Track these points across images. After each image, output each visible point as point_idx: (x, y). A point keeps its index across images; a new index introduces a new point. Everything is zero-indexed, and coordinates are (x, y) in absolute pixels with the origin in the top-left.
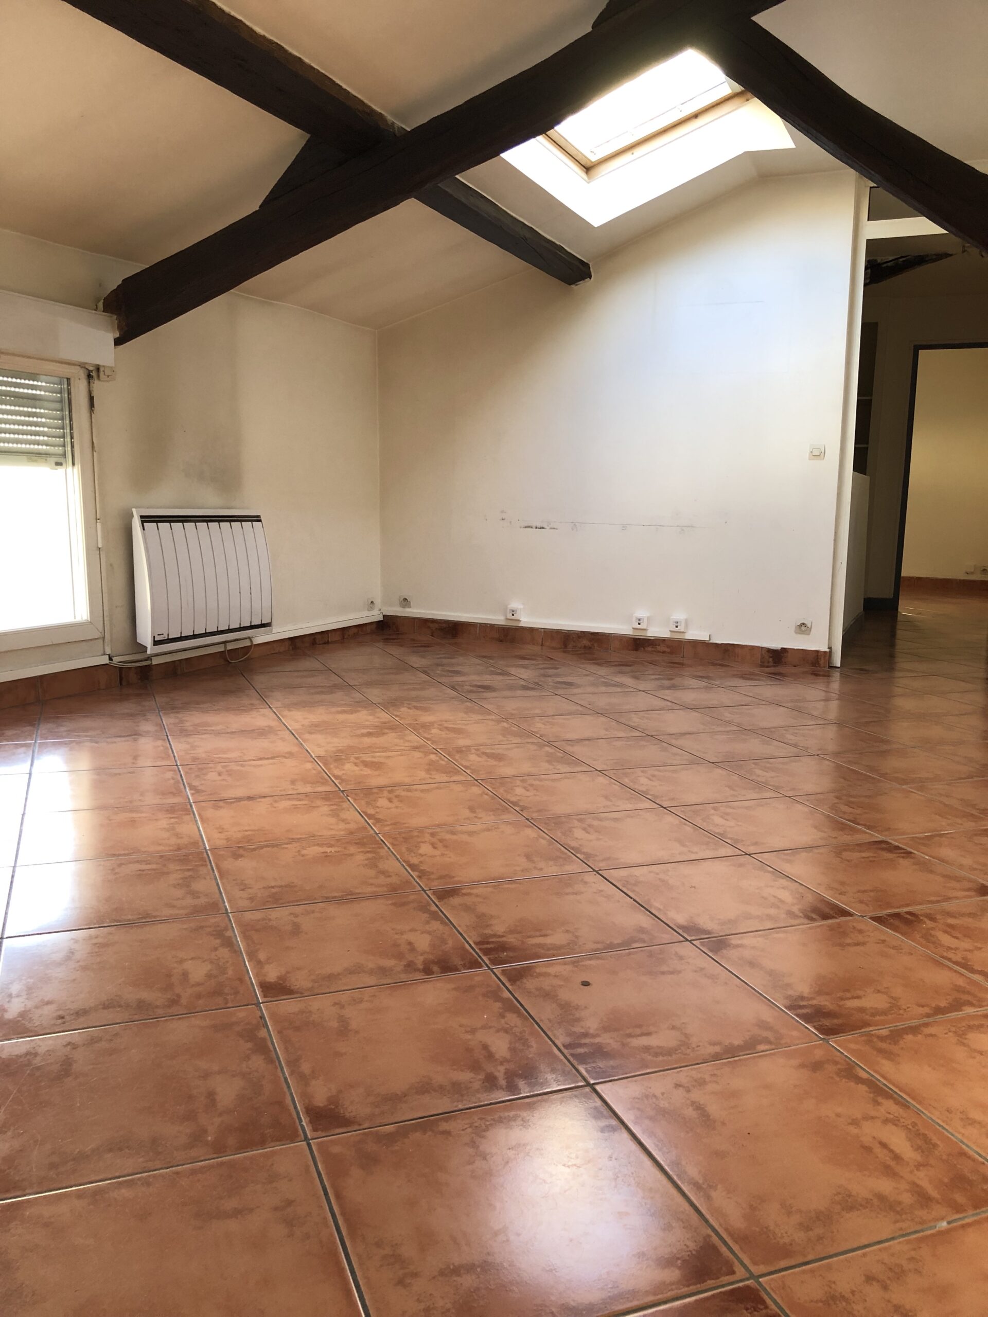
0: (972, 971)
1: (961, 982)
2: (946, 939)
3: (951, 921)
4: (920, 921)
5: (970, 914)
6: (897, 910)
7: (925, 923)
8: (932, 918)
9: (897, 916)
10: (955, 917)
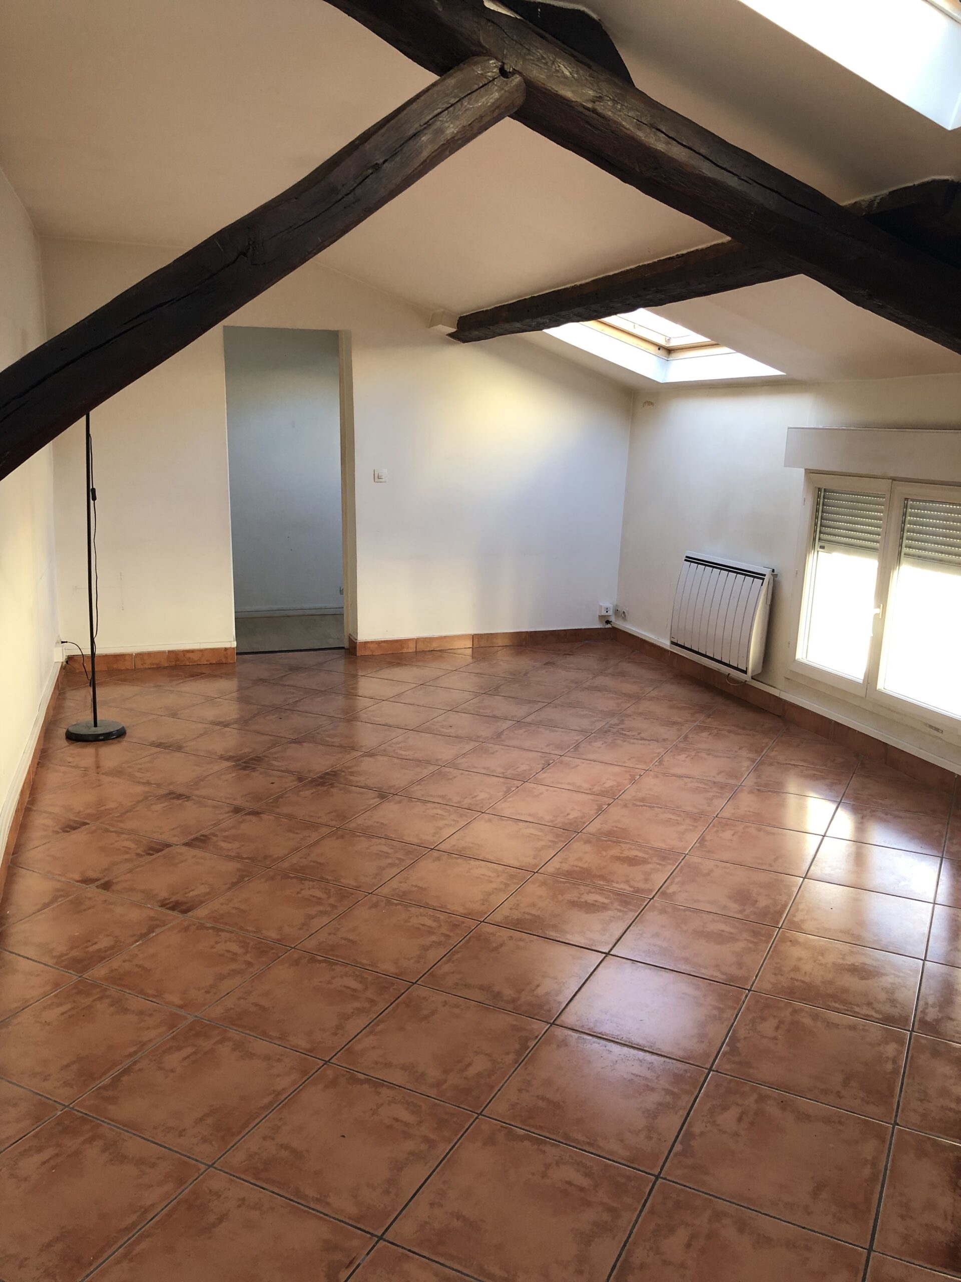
0: (115, 832)
1: (121, 825)
2: (129, 844)
3: (127, 856)
4: (145, 851)
5: (117, 864)
6: (159, 854)
7: (142, 851)
8: (139, 855)
9: (158, 851)
10: (126, 859)
